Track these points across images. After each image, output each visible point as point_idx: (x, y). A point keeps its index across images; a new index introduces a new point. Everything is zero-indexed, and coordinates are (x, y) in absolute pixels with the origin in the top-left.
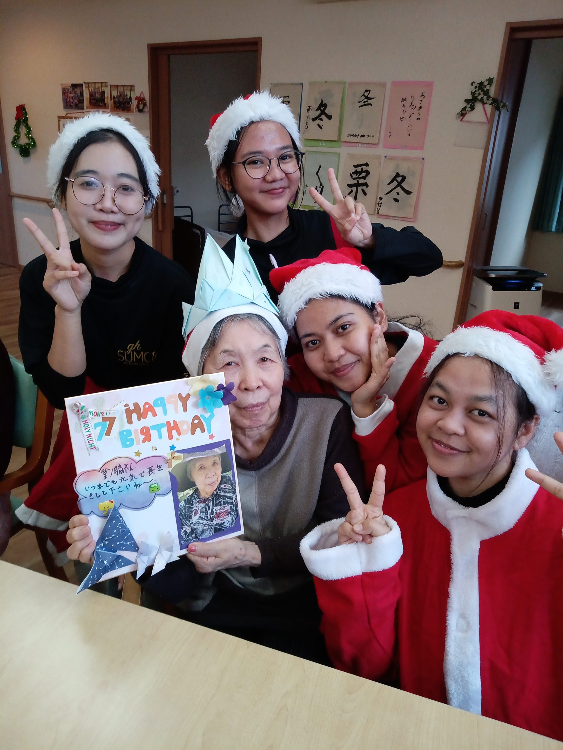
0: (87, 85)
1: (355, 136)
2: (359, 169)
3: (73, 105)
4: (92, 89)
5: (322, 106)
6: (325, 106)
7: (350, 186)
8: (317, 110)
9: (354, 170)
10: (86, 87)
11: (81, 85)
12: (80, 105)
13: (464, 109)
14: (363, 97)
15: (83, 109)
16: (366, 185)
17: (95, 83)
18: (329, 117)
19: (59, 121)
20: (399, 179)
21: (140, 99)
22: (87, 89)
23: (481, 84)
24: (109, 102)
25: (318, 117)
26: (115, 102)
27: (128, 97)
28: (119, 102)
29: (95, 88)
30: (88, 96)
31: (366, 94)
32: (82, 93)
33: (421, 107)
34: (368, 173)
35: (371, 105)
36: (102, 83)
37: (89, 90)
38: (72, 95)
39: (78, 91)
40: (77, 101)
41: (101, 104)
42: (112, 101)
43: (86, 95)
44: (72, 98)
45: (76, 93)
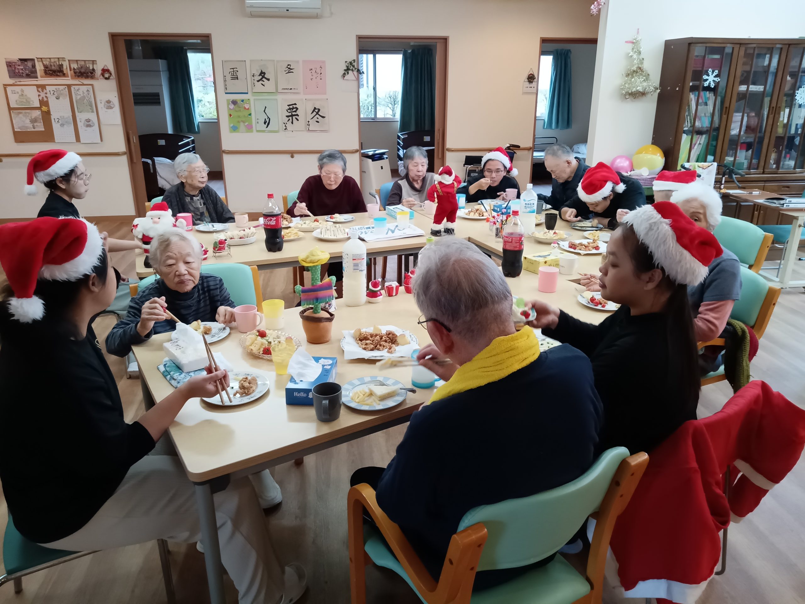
0: (40, 59)
1: (286, 89)
2: (291, 107)
3: (24, 75)
4: (47, 62)
5: (262, 74)
6: (264, 73)
7: (287, 116)
8: (259, 76)
9: (288, 108)
10: (38, 61)
11: (33, 60)
12: (32, 75)
13: (344, 74)
14: (287, 69)
15: (37, 78)
16: (297, 115)
17: (50, 58)
18: (268, 80)
19: (5, 88)
20: (317, 111)
21: (105, 71)
22: (41, 63)
23: (351, 63)
24: (69, 72)
25: (261, 80)
26: (75, 73)
27: (91, 68)
28: (80, 72)
29: (50, 62)
30: (43, 68)
31: (289, 67)
32: (34, 66)
33: (321, 73)
34: (297, 109)
35: (293, 72)
36: (58, 58)
37: (43, 64)
38: (22, 67)
39: (30, 64)
40: (27, 72)
41: (58, 74)
42: (72, 72)
43: (39, 67)
44: (22, 69)
45: (26, 65)
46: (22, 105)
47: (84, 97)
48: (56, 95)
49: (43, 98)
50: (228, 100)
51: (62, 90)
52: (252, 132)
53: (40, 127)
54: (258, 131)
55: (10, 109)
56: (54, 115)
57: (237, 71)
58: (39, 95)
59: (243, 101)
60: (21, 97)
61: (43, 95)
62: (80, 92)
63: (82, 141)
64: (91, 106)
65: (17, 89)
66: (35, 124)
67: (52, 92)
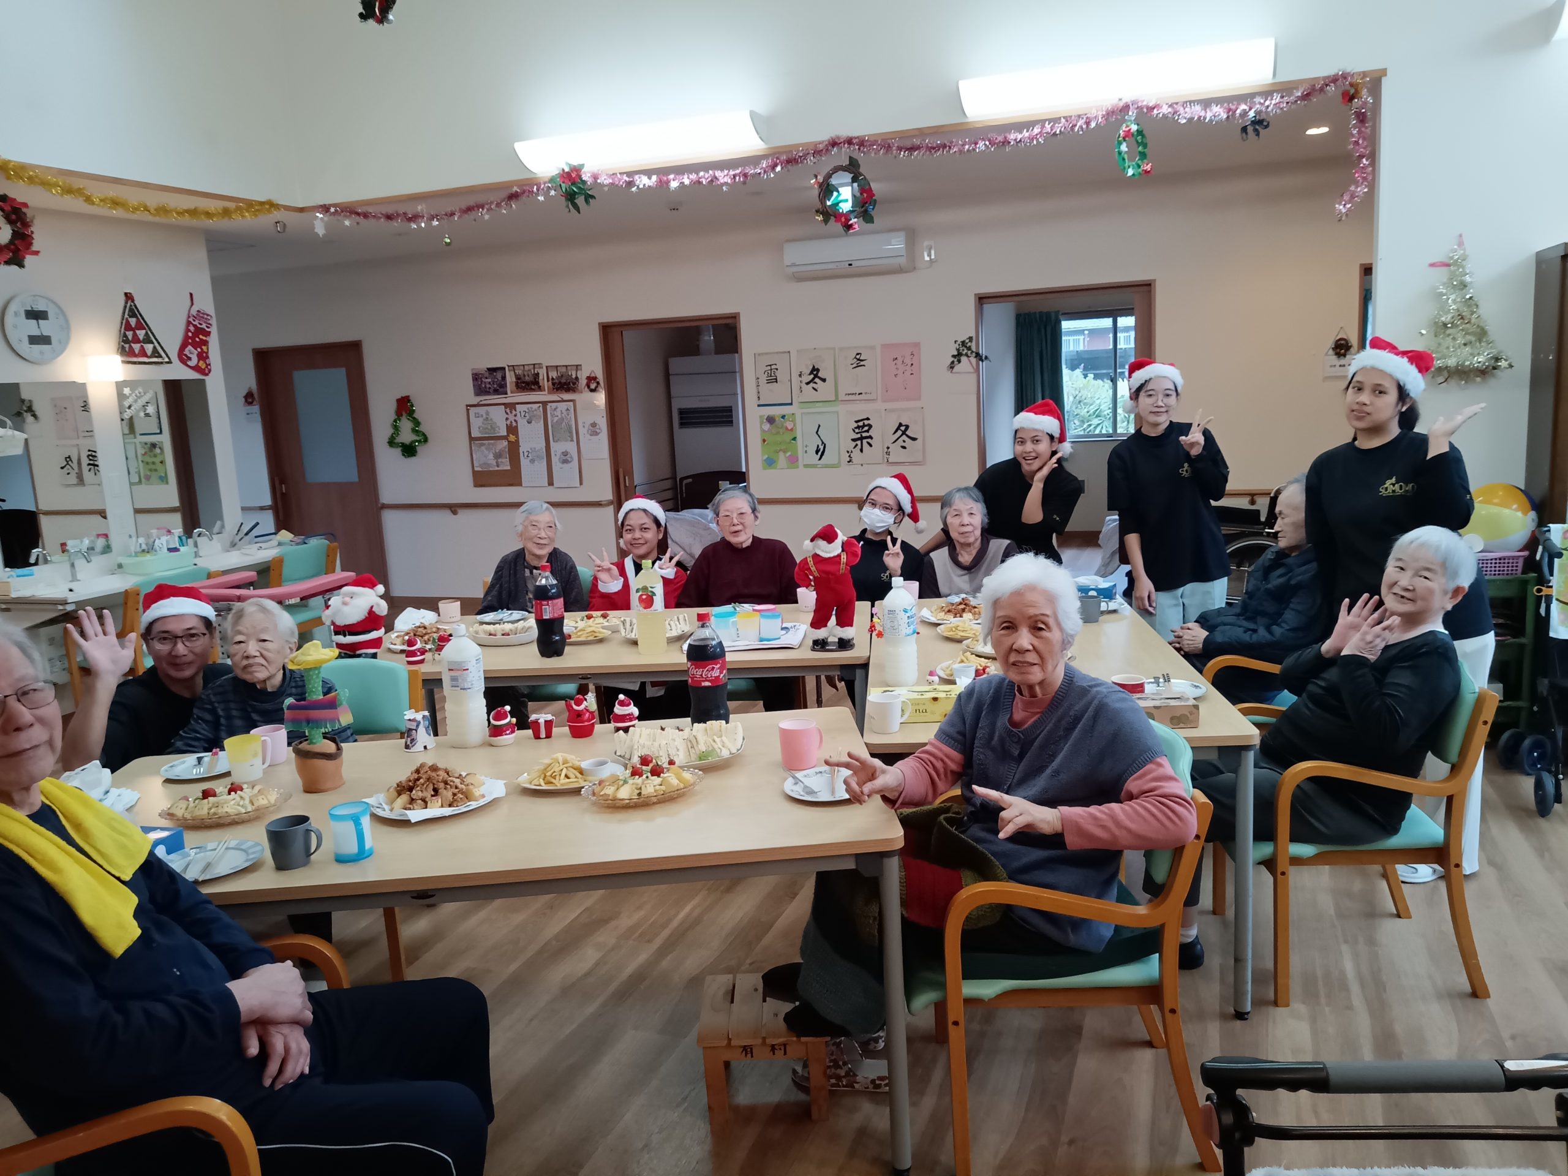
0: (512, 368)
1: (853, 394)
2: (861, 424)
3: (491, 391)
4: (519, 372)
5: (815, 371)
6: (818, 370)
7: (854, 440)
8: (810, 374)
9: (856, 425)
10: (509, 370)
11: (504, 369)
12: (501, 390)
13: (953, 362)
14: (855, 360)
15: (506, 394)
16: (871, 437)
17: (524, 365)
18: (824, 380)
19: (468, 410)
20: (903, 428)
21: (591, 379)
22: (512, 373)
23: (963, 343)
24: (546, 384)
25: (812, 381)
26: (553, 384)
27: (574, 376)
28: (560, 383)
29: (524, 370)
30: (514, 380)
31: (858, 357)
32: (504, 378)
33: (912, 364)
34: (870, 426)
35: (864, 366)
36: (534, 365)
37: (515, 373)
38: (489, 380)
40: (495, 386)
41: (533, 387)
42: (550, 382)
43: (510, 378)
44: (490, 383)
45: (495, 377)
46: (486, 434)
47: (562, 419)
48: (528, 417)
49: (511, 422)
50: (761, 417)
51: (536, 410)
52: (797, 467)
53: (506, 465)
54: (806, 466)
55: (472, 439)
56: (524, 448)
57: (777, 369)
58: (507, 419)
59: (783, 417)
60: (486, 422)
61: (511, 418)
62: (558, 413)
63: (556, 484)
64: (571, 432)
65: (482, 410)
66: (500, 460)
67: (523, 414)
